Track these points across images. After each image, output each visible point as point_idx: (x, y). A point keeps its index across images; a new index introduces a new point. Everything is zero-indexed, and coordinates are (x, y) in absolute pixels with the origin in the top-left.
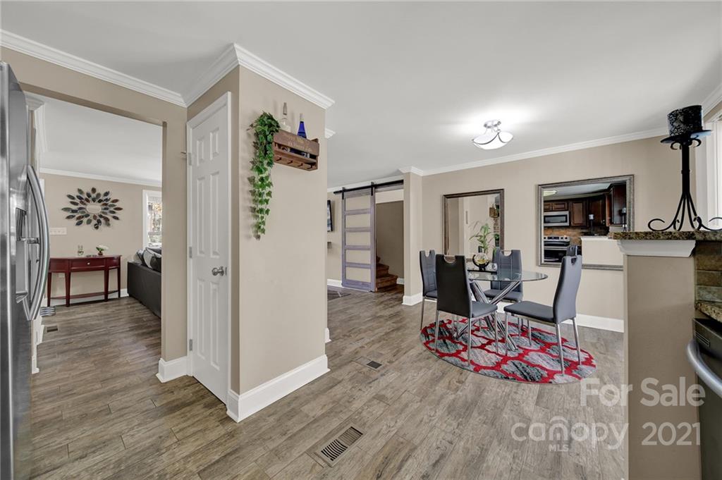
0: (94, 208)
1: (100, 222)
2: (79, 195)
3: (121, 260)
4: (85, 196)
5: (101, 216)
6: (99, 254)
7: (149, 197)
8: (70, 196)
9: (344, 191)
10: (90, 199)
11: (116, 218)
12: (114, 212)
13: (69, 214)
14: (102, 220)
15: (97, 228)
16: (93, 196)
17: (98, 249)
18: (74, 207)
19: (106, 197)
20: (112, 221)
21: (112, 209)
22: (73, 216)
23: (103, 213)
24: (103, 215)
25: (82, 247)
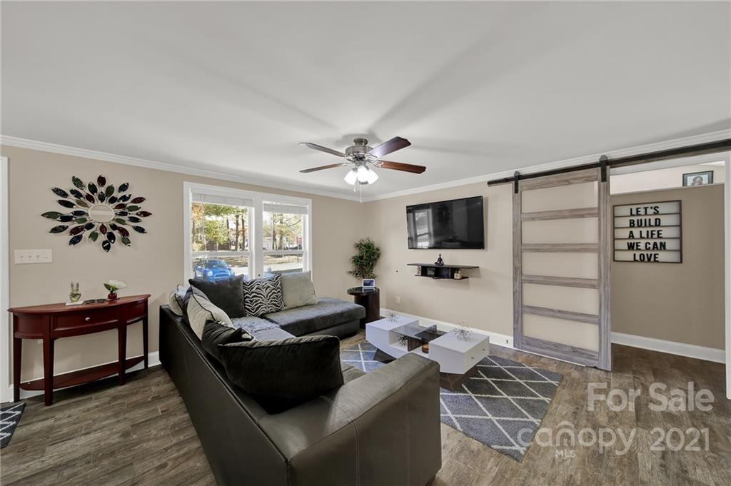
0: (102, 213)
1: (114, 238)
2: (75, 188)
3: (149, 303)
4: (86, 191)
5: (114, 227)
6: (109, 297)
7: (194, 195)
8: (58, 191)
9: (518, 178)
10: (95, 196)
11: (141, 230)
12: (136, 220)
13: (57, 223)
14: (116, 233)
15: (107, 248)
16: (100, 190)
17: (108, 287)
18: (67, 211)
19: (122, 194)
20: (133, 235)
21: (133, 214)
22: (64, 228)
23: (118, 221)
24: (119, 225)
25: (78, 285)
